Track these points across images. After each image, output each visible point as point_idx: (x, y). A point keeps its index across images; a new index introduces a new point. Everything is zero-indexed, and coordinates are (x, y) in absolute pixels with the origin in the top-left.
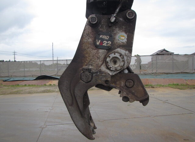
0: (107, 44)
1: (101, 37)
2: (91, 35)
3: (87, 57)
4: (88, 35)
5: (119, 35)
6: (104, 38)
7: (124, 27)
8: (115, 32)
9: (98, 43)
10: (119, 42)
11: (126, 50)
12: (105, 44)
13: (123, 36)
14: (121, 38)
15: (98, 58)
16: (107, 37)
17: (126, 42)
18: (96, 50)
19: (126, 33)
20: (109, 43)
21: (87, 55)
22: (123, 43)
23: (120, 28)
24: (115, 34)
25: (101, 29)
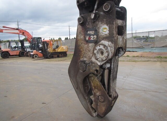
0: (94, 38)
1: (88, 33)
2: (82, 33)
3: (82, 51)
4: (80, 33)
5: (102, 28)
6: (91, 33)
7: (105, 20)
8: (99, 26)
9: (87, 39)
10: (102, 34)
11: (109, 42)
12: (92, 39)
13: (105, 29)
14: (104, 30)
15: (89, 51)
16: (93, 32)
17: (108, 33)
18: (87, 45)
19: (107, 25)
20: (95, 37)
21: (82, 50)
22: (106, 35)
23: (102, 22)
24: (99, 28)
25: (88, 26)
